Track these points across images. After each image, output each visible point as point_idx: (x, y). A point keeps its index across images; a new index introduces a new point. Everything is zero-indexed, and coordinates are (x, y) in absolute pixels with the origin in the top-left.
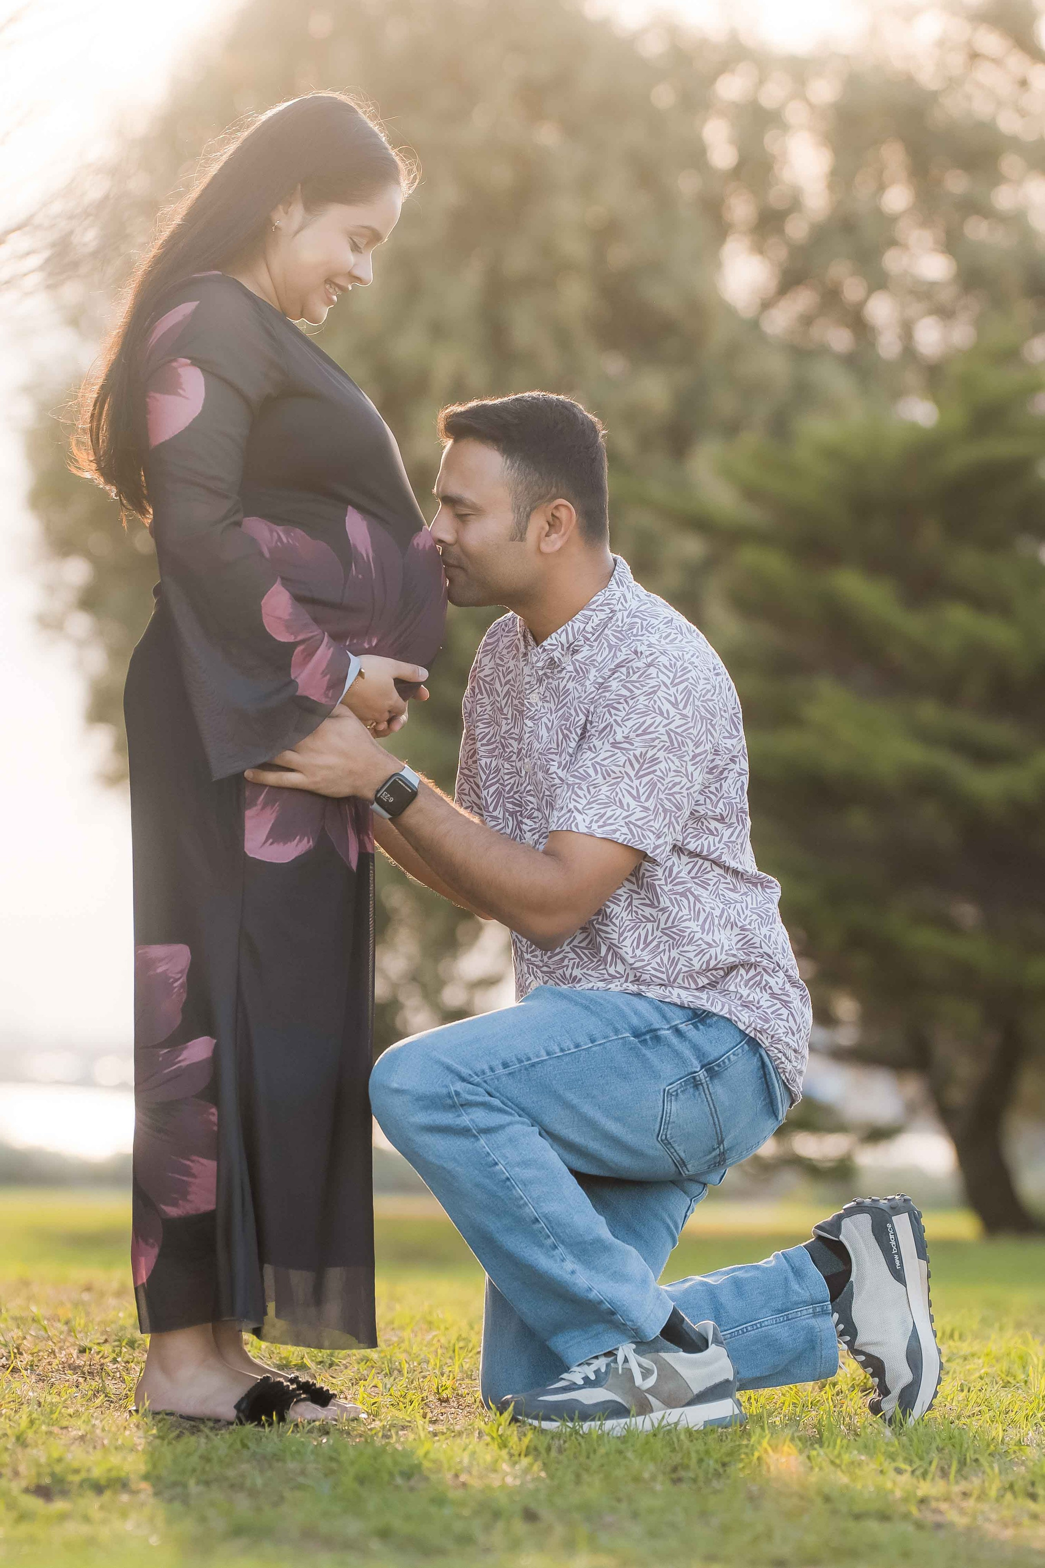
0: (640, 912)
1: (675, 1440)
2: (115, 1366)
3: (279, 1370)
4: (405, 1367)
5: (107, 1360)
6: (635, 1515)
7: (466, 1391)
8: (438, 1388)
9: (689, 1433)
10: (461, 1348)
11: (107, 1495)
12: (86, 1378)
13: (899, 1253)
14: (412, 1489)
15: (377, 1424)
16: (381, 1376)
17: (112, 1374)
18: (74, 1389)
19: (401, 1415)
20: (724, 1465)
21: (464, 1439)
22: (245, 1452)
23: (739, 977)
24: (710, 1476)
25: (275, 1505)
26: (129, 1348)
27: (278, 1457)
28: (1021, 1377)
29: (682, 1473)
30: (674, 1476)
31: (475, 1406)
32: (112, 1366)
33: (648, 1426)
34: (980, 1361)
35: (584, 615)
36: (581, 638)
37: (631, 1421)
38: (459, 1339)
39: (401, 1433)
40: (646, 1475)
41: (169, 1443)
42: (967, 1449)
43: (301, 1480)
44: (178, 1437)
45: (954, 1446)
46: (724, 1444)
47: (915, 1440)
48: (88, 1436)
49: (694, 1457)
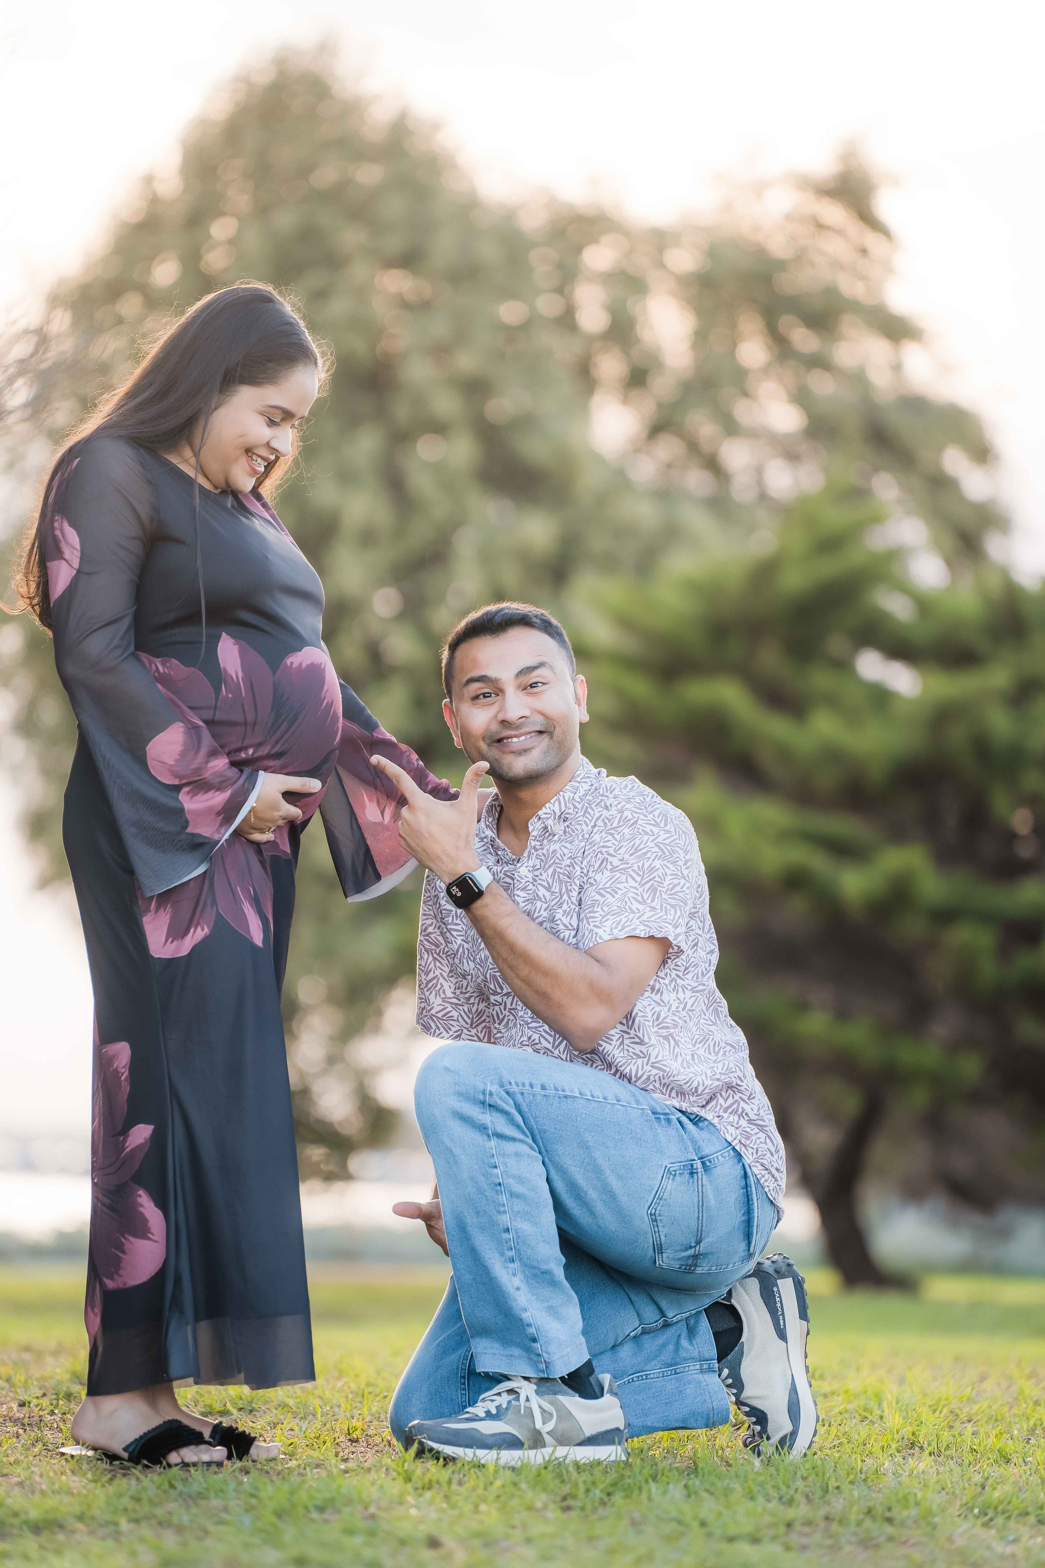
0: (631, 1050)
1: (564, 1472)
2: (53, 1418)
3: (204, 1416)
4: (319, 1411)
5: (45, 1412)
6: (529, 1541)
7: (374, 1432)
8: (348, 1429)
9: (578, 1466)
10: (370, 1393)
11: (45, 1534)
12: (25, 1430)
13: (783, 1314)
14: (326, 1521)
15: (293, 1463)
16: (297, 1420)
17: (49, 1425)
18: (15, 1440)
19: (315, 1454)
20: (609, 1494)
21: (373, 1475)
22: (173, 1493)
23: (719, 1107)
24: (596, 1504)
25: (199, 1539)
26: (65, 1400)
27: (201, 1496)
28: (877, 1412)
29: (570, 1502)
30: (564, 1504)
31: (382, 1445)
32: (49, 1418)
33: (540, 1460)
34: (840, 1398)
35: (572, 786)
36: (572, 807)
37: (524, 1454)
38: (368, 1385)
39: (315, 1471)
40: (539, 1505)
41: (103, 1486)
42: (829, 1478)
43: (224, 1516)
44: (111, 1480)
45: (817, 1475)
46: (608, 1475)
47: (782, 1470)
48: (28, 1482)
49: (582, 1488)
